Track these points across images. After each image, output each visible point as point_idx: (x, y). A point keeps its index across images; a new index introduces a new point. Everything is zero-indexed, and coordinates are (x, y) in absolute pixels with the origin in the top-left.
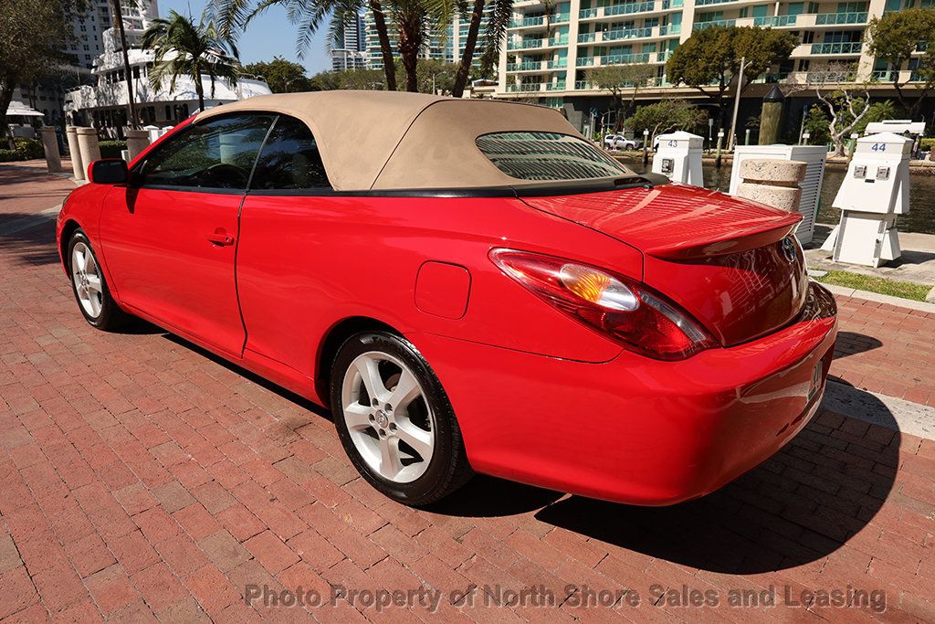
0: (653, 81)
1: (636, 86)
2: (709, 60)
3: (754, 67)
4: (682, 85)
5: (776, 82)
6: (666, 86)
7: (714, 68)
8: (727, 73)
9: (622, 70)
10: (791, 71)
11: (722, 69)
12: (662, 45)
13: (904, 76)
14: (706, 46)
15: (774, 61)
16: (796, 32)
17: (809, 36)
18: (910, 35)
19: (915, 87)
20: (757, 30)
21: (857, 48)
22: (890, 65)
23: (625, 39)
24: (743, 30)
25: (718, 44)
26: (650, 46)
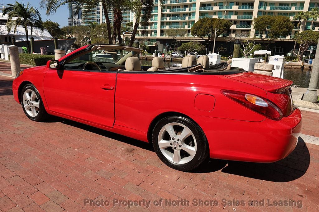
0: (186, 34)
1: (181, 36)
2: (205, 28)
3: (219, 31)
4: (196, 36)
5: (225, 36)
6: (191, 37)
7: (207, 31)
8: (210, 33)
9: (176, 30)
10: (230, 33)
11: (209, 32)
12: (189, 23)
13: (264, 36)
14: (204, 24)
15: (225, 30)
16: (231, 21)
17: (235, 22)
18: (265, 23)
19: (267, 40)
20: (219, 19)
21: (250, 27)
22: (260, 33)
23: (177, 20)
24: (215, 19)
25: (208, 23)
26: (186, 23)
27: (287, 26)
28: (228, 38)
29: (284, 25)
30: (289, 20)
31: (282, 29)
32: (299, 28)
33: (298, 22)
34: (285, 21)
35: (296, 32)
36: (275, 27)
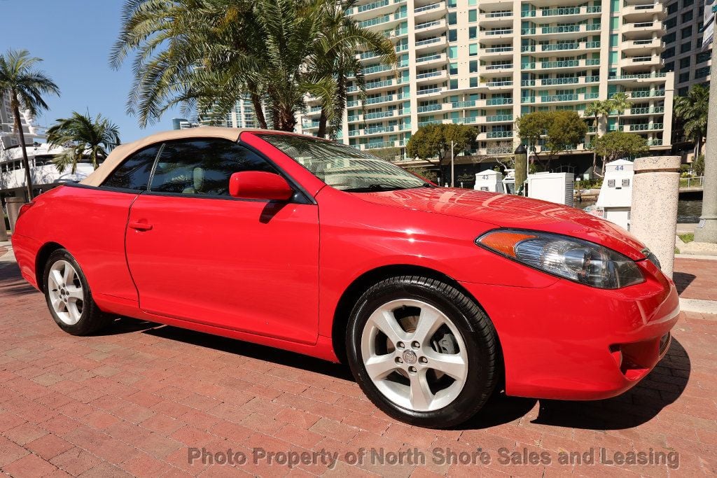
0: (399, 157)
2: (432, 143)
3: (457, 146)
4: (417, 159)
5: (469, 155)
6: (408, 160)
7: (435, 148)
8: (442, 150)
10: (478, 148)
11: (439, 149)
12: (401, 136)
13: (538, 149)
14: (428, 135)
15: (468, 142)
16: (477, 126)
17: (484, 128)
18: (538, 126)
19: (545, 154)
20: (455, 125)
21: (511, 134)
22: (529, 143)
23: (378, 133)
24: (448, 126)
25: (435, 134)
26: (394, 137)
27: (577, 128)
28: (477, 157)
29: (571, 126)
30: (577, 118)
31: (568, 133)
32: (596, 129)
33: (593, 119)
34: (572, 120)
35: (592, 137)
36: (556, 130)
